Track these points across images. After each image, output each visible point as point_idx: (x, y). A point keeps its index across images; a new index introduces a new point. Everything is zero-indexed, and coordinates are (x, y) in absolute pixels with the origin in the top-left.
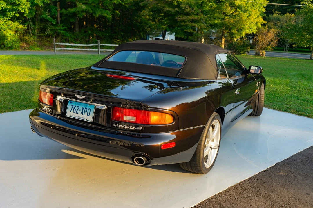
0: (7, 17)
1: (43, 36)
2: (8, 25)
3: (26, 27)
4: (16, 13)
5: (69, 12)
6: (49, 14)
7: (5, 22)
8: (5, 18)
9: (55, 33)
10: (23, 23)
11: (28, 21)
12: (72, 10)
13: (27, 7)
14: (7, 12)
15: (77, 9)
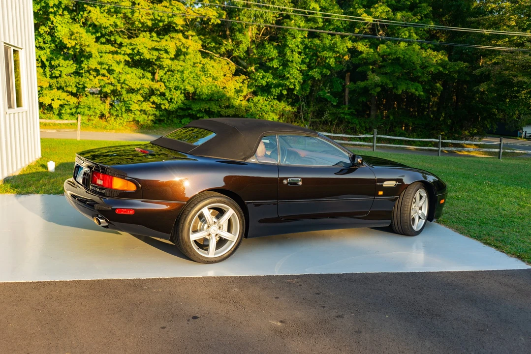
0: (272, 95)
1: (319, 122)
2: (272, 106)
3: (296, 110)
4: (282, 90)
5: (358, 87)
6: (329, 90)
7: (270, 101)
8: (269, 96)
9: (337, 118)
10: (292, 104)
11: (299, 101)
12: (362, 84)
13: (297, 81)
14: (271, 88)
15: (369, 82)
